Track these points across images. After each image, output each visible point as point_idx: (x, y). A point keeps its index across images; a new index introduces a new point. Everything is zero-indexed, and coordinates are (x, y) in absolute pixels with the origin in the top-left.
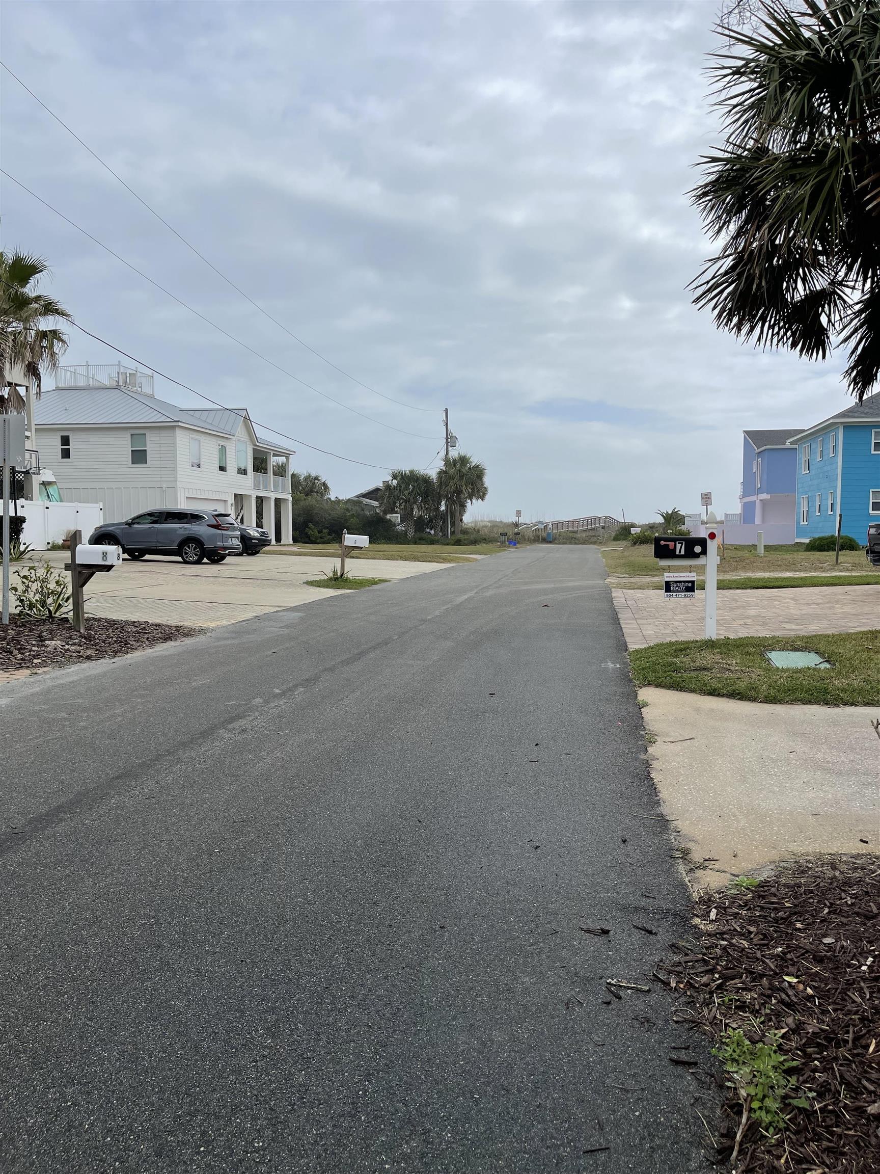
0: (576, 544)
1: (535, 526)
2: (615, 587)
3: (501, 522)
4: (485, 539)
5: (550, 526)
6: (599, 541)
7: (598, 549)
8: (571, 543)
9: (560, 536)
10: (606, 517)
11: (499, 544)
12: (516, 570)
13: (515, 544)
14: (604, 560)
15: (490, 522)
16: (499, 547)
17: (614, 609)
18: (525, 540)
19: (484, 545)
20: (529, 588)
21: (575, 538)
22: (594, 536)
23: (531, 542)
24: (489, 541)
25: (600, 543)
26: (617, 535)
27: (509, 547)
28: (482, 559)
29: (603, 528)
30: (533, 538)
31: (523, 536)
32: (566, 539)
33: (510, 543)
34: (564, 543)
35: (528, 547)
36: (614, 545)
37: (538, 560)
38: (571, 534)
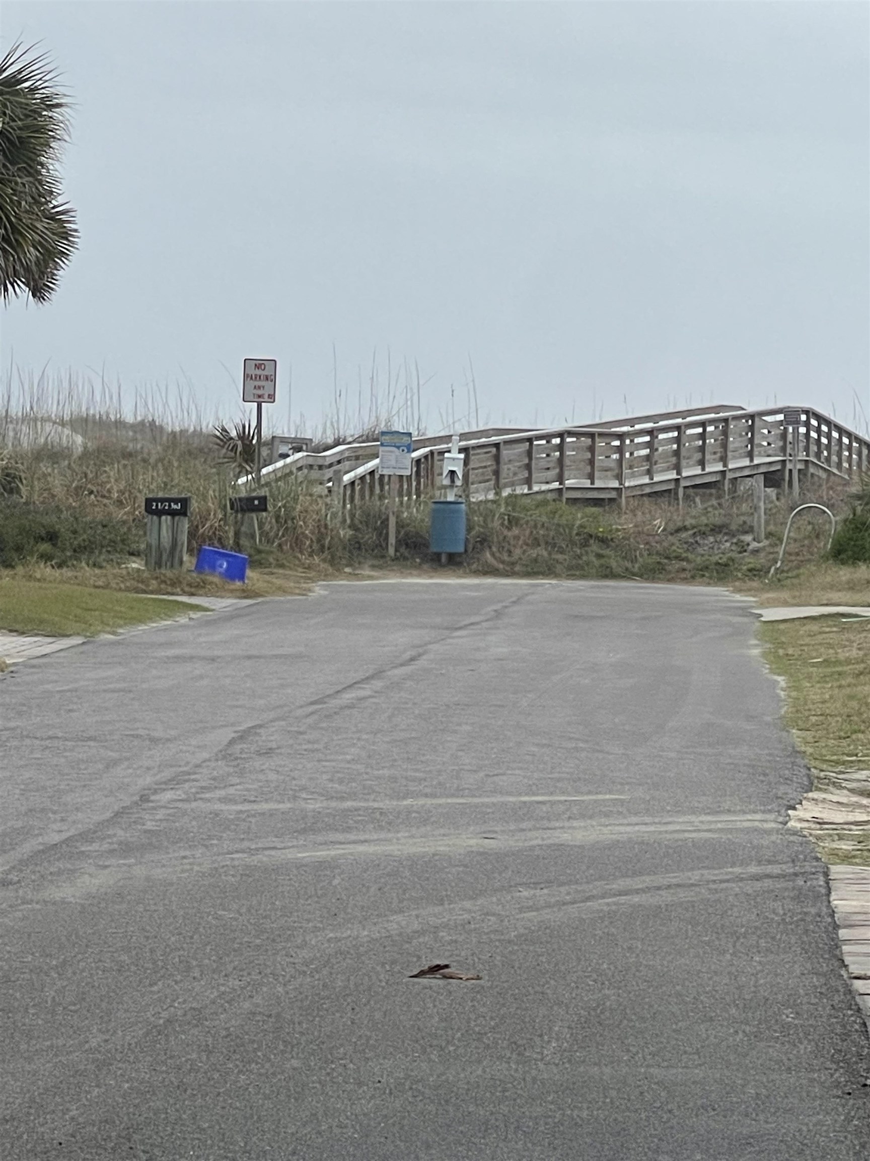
0: (608, 574)
1: (358, 458)
2: (847, 858)
3: (150, 428)
4: (52, 537)
5: (454, 461)
6: (750, 561)
7: (745, 611)
8: (577, 571)
9: (513, 522)
10: (791, 415)
11: (136, 564)
12: (242, 737)
13: (236, 572)
14: (781, 680)
15: (82, 423)
16: (139, 584)
17: (849, 991)
18: (298, 543)
19: (45, 571)
20: (322, 854)
21: (603, 541)
22: (716, 529)
23: (333, 561)
24: (79, 551)
25: (755, 573)
26: (856, 526)
27: (195, 589)
28: (33, 664)
29: (773, 479)
30: (345, 533)
31: (285, 521)
32: (551, 545)
33: (205, 561)
34: (534, 570)
35: (319, 590)
36: (832, 587)
37: (378, 674)
38: (580, 516)
